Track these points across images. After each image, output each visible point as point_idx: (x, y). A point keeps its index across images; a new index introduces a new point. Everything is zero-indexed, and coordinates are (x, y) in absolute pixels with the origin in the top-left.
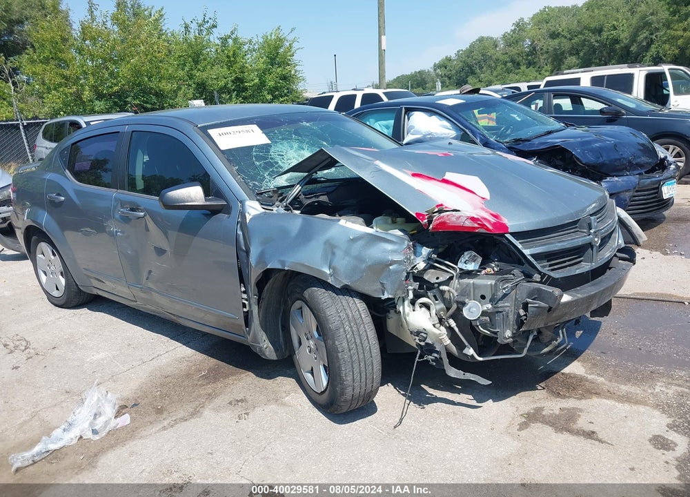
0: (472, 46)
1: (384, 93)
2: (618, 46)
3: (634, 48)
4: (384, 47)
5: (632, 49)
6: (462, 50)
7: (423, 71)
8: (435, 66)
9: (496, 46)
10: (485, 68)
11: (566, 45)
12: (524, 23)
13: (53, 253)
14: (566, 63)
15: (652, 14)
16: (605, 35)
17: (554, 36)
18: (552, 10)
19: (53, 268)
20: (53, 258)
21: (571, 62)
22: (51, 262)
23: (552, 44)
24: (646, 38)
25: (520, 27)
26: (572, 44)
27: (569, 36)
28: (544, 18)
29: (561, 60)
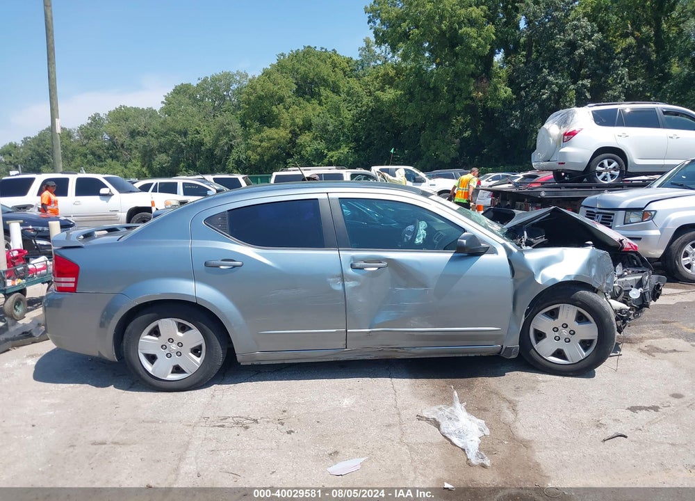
0: (42, 134)
5: (215, 152)
9: (71, 137)
11: (155, 144)
12: (100, 119)
13: (183, 328)
14: (157, 159)
15: (228, 124)
16: (190, 137)
17: (133, 134)
18: (129, 109)
19: (174, 347)
20: (180, 334)
21: (162, 159)
22: (171, 340)
23: (141, 140)
24: (227, 143)
25: (96, 121)
26: (160, 143)
27: (155, 135)
28: (121, 115)
29: (150, 156)
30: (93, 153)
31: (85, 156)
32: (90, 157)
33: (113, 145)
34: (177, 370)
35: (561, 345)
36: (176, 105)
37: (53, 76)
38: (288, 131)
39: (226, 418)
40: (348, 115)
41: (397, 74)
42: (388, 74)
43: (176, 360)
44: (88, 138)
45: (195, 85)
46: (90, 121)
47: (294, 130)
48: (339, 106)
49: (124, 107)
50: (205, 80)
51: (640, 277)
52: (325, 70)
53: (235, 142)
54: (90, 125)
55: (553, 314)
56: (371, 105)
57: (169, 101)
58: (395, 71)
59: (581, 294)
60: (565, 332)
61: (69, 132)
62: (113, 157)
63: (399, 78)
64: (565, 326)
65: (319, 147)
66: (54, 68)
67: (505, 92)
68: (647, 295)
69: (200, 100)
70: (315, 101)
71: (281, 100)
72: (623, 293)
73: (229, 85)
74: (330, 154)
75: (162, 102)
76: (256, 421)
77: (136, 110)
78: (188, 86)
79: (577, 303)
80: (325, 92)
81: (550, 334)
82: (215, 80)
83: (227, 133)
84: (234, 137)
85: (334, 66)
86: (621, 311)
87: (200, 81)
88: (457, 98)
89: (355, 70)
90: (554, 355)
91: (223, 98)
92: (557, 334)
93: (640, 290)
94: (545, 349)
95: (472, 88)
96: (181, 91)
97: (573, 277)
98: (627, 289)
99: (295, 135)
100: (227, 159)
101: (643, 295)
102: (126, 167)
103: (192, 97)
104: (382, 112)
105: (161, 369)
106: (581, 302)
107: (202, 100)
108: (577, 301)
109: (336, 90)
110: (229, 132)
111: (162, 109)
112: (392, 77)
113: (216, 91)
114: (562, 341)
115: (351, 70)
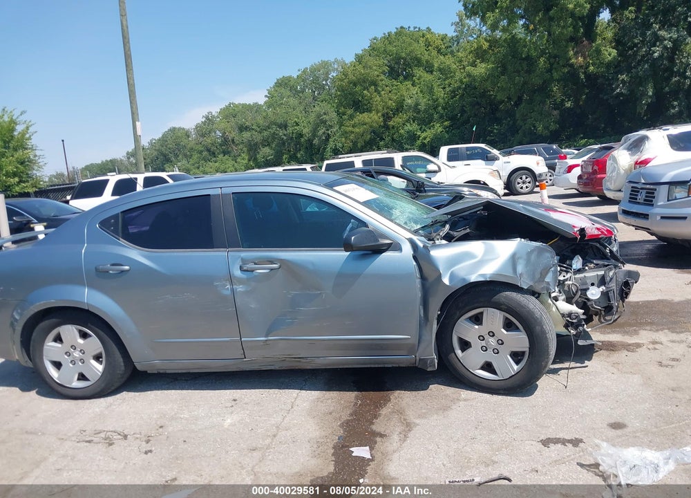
0: (164, 136)
1: (168, 176)
2: (302, 140)
3: (316, 141)
4: (139, 133)
5: (314, 142)
6: (155, 140)
7: (115, 160)
8: (128, 153)
9: (189, 137)
10: (181, 156)
11: (258, 138)
12: (213, 117)
13: (84, 336)
14: (261, 153)
15: (325, 114)
16: (290, 130)
17: (242, 128)
18: (236, 106)
19: (77, 354)
20: (81, 341)
21: (266, 152)
22: (74, 347)
23: (246, 135)
24: (324, 133)
25: (209, 120)
26: (263, 137)
27: (258, 129)
28: (231, 112)
29: (256, 150)
30: (209, 150)
31: (201, 152)
32: (205, 153)
33: (226, 140)
34: (82, 377)
35: (489, 356)
36: (278, 98)
37: (131, 82)
38: (380, 114)
39: (99, 433)
40: (440, 93)
41: (490, 46)
42: (481, 47)
43: (80, 368)
44: (203, 136)
45: (295, 77)
46: (204, 120)
47: (387, 114)
48: (432, 85)
49: (233, 104)
50: (304, 71)
51: (603, 273)
52: (419, 49)
53: (331, 132)
54: (204, 123)
55: (477, 320)
56: (464, 80)
57: (271, 96)
58: (488, 44)
59: (507, 296)
60: (492, 342)
61: (187, 131)
62: (225, 153)
63: (493, 50)
64: (491, 334)
65: (411, 129)
66: (133, 74)
67: (610, 53)
68: (611, 294)
69: (299, 92)
70: (409, 83)
71: (374, 83)
72: (580, 292)
73: (327, 74)
74: (423, 135)
75: (266, 96)
76: (125, 437)
77: (244, 106)
78: (289, 79)
79: (503, 307)
80: (419, 72)
81: (476, 344)
82: (314, 70)
83: (324, 122)
84: (331, 127)
85: (428, 44)
86: (570, 315)
87: (300, 72)
88: (555, 66)
89: (450, 47)
90: (483, 368)
91: (323, 87)
92: (483, 343)
93: (603, 288)
94: (472, 361)
95: (571, 53)
96: (283, 83)
97: (488, 276)
98: (584, 287)
99: (387, 117)
100: (325, 149)
101: (605, 295)
102: (236, 162)
103: (292, 89)
104: (475, 88)
105: (65, 377)
106: (506, 306)
107: (303, 91)
108: (502, 305)
109: (429, 69)
110: (326, 121)
111: (265, 103)
112: (485, 51)
113: (316, 80)
114: (490, 351)
115: (447, 47)
